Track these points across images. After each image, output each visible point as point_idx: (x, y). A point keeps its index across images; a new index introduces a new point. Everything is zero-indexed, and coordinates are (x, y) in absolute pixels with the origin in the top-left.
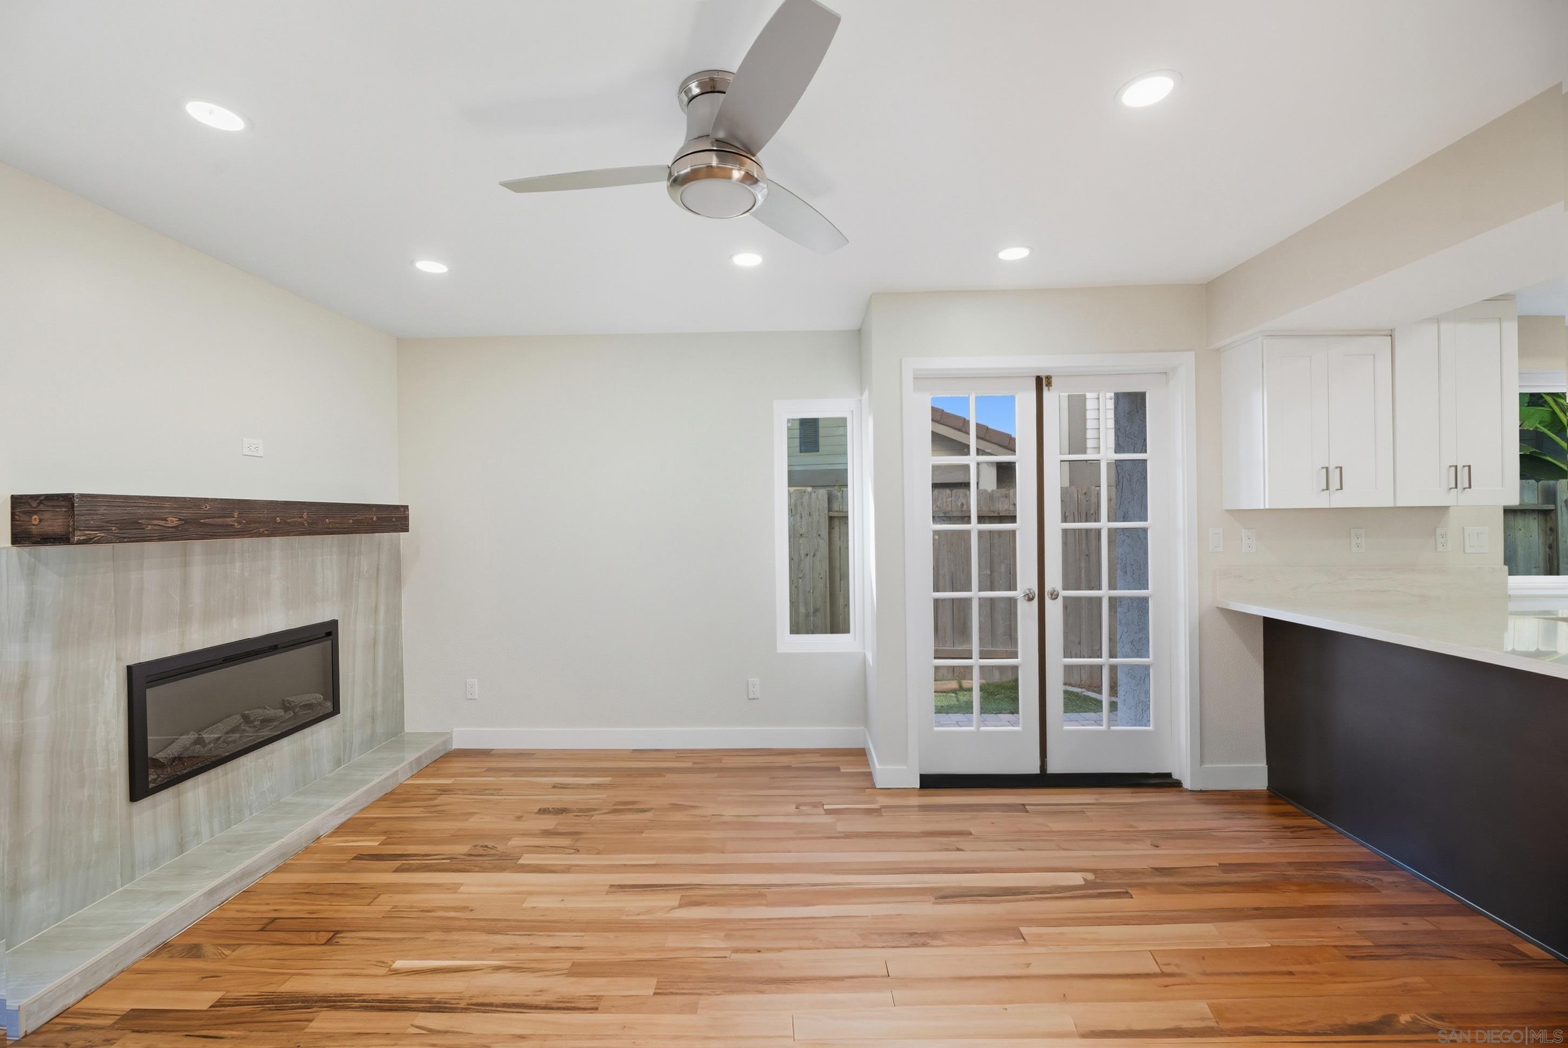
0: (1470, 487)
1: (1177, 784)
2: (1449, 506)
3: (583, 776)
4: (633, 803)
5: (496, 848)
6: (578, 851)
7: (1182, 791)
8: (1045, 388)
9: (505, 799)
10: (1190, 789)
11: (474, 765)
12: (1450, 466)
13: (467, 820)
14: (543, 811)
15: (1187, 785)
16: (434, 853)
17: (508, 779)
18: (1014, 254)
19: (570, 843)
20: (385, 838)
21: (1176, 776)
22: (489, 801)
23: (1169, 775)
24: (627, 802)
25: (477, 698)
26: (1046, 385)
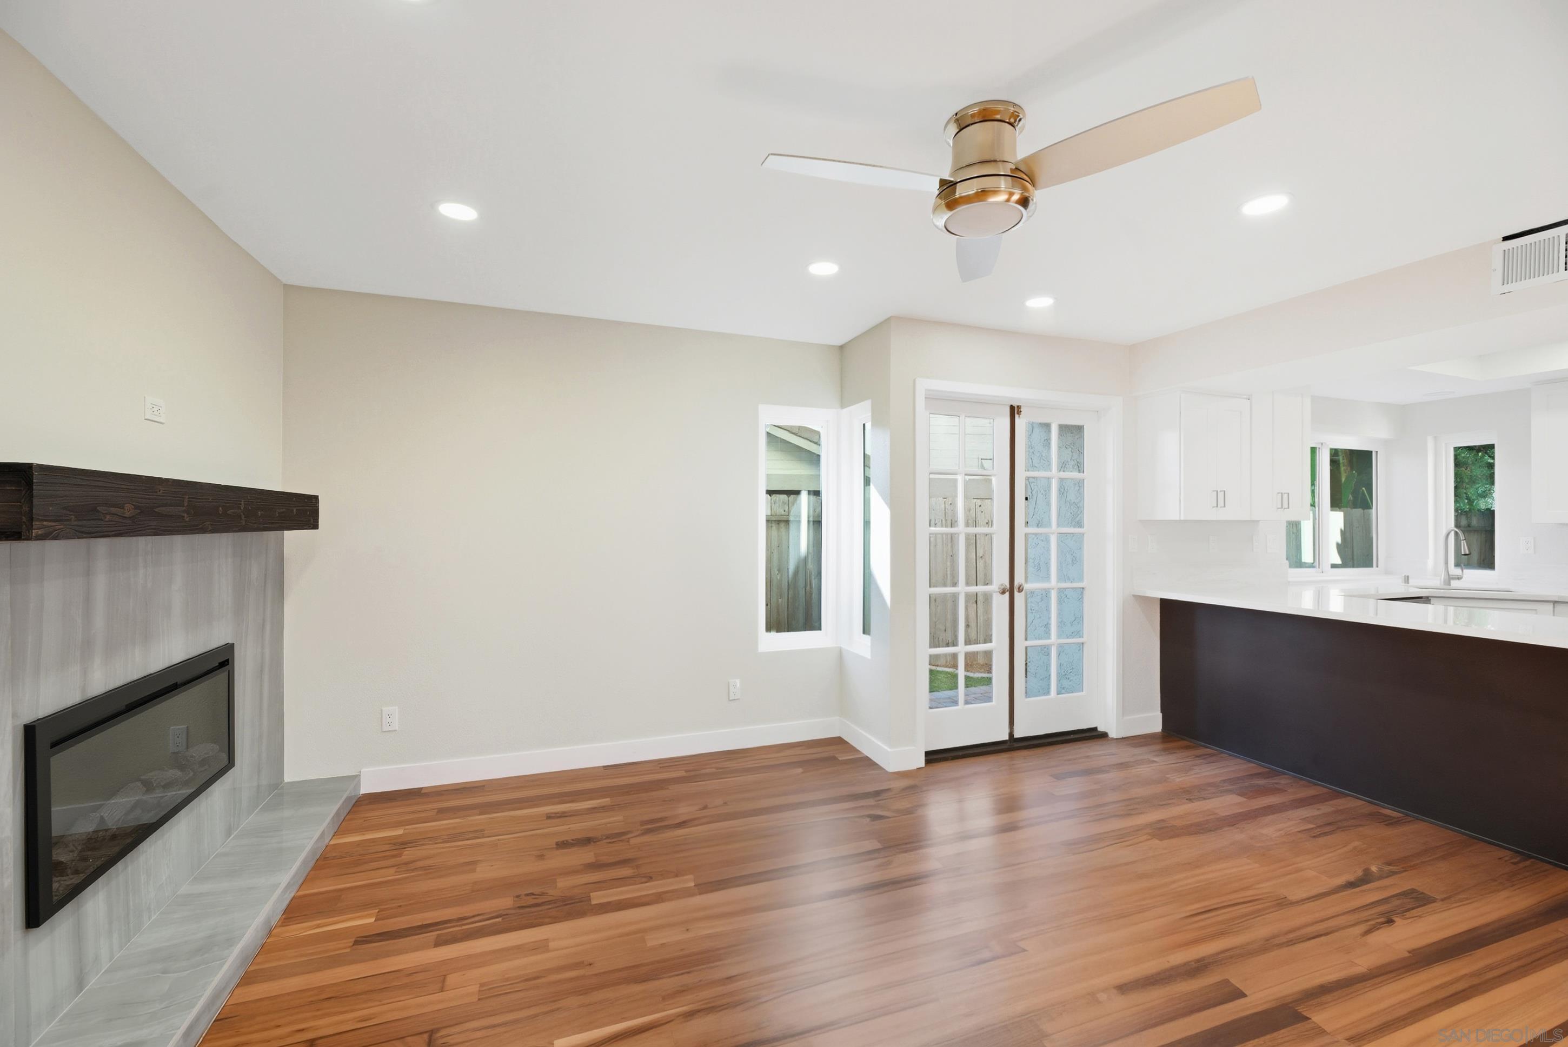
0: (1288, 508)
1: (1104, 735)
2: (1259, 521)
3: (572, 801)
4: (662, 819)
5: (547, 893)
6: (651, 878)
7: (1108, 740)
8: (1017, 416)
9: (499, 840)
10: (1115, 737)
11: (415, 808)
12: (1278, 493)
13: (474, 871)
14: (562, 845)
15: (1113, 734)
16: (471, 914)
17: (478, 819)
18: (1040, 303)
19: (633, 871)
20: (377, 911)
21: (1101, 729)
22: (481, 845)
23: (1095, 729)
24: (653, 820)
25: (397, 728)
26: (1018, 414)
